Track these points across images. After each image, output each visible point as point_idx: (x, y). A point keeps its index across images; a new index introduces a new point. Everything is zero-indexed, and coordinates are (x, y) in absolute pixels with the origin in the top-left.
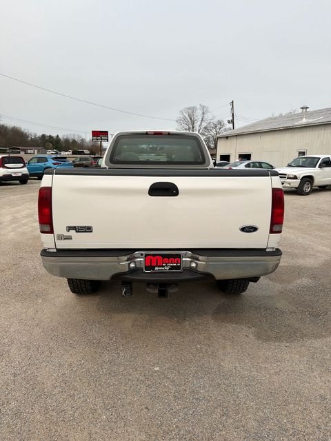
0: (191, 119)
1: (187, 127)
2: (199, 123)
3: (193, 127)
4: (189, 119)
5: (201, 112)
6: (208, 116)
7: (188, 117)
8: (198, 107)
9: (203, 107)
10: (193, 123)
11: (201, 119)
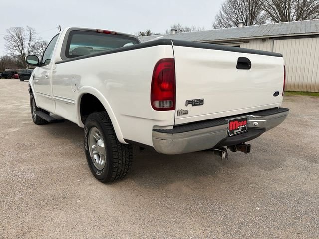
0: (19, 37)
1: (16, 44)
2: (28, 42)
3: (22, 45)
4: (17, 38)
5: (28, 33)
6: (36, 37)
7: (15, 36)
8: (25, 28)
9: (30, 29)
10: (22, 42)
11: (29, 39)
